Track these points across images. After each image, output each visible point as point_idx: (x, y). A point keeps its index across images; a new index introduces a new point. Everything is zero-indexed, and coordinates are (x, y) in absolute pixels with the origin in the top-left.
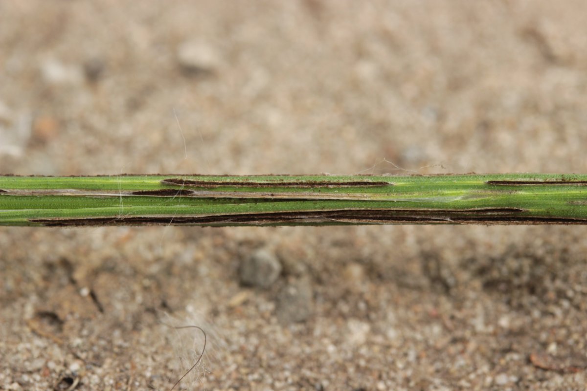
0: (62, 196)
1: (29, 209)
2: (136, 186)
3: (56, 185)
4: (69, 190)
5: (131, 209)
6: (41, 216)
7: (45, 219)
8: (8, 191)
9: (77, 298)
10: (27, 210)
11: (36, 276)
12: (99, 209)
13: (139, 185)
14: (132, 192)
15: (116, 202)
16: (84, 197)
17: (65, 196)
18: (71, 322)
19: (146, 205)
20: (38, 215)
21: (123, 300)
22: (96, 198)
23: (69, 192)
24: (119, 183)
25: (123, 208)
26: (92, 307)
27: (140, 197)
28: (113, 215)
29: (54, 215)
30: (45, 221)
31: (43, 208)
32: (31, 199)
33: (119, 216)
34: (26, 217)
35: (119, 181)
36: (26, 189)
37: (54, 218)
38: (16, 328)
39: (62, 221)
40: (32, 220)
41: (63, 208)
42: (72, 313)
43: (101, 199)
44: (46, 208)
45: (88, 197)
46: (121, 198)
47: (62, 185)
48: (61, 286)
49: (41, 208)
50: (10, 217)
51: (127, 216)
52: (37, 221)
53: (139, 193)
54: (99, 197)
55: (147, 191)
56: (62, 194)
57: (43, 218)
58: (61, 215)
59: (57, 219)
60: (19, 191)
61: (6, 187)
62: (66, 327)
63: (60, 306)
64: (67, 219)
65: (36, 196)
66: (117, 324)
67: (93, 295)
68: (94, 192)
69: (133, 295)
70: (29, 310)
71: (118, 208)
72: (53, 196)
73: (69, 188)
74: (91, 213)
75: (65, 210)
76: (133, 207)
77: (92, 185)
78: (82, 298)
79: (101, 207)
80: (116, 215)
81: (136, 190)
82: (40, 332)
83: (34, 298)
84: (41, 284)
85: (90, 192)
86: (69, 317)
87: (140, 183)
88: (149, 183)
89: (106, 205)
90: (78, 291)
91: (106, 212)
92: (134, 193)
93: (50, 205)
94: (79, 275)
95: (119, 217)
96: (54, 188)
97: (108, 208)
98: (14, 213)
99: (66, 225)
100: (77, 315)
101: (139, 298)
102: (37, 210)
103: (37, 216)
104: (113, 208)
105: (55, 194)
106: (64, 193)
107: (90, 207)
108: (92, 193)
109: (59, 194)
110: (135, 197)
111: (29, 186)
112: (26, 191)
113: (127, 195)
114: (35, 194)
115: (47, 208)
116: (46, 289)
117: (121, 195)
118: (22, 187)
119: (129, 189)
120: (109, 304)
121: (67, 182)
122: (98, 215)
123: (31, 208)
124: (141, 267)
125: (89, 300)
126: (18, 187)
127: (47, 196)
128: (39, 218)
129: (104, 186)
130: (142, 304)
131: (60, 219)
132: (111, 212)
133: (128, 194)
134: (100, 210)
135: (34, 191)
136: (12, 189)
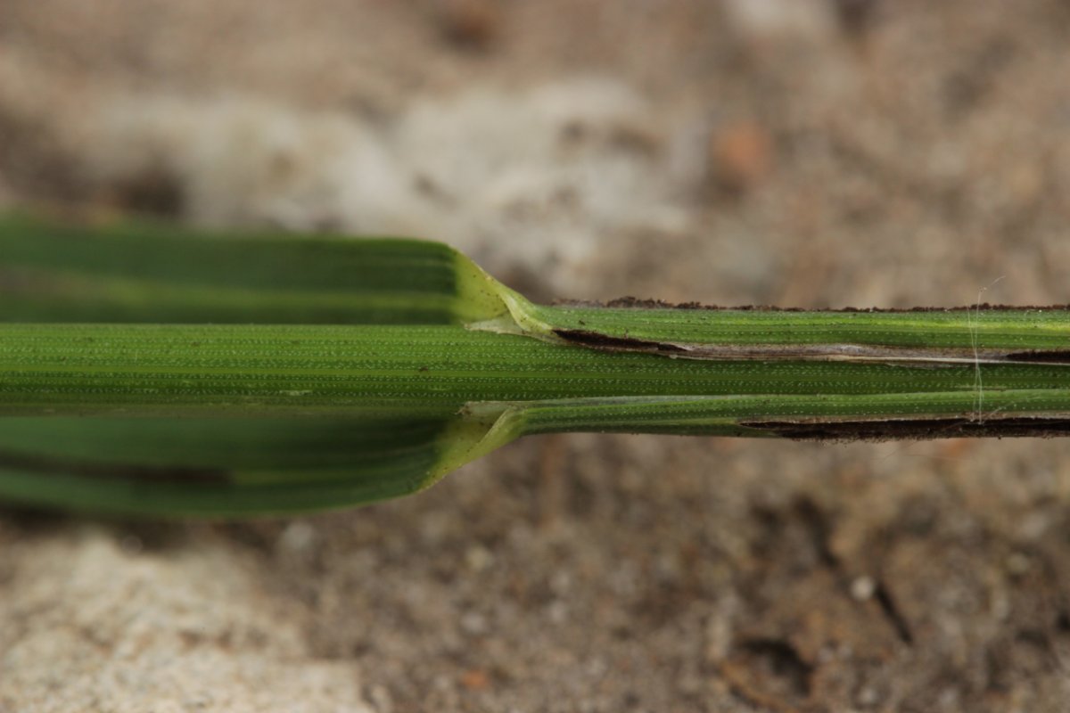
0: (825, 363)
1: (741, 393)
2: (1015, 337)
3: (811, 334)
4: (844, 347)
5: (1002, 397)
6: (772, 412)
7: (784, 420)
8: (688, 348)
9: (842, 605)
10: (738, 397)
11: (735, 543)
12: (920, 396)
13: (1025, 337)
14: (1004, 352)
15: (963, 380)
16: (883, 364)
17: (834, 363)
18: (832, 666)
19: (1041, 387)
20: (763, 409)
21: (959, 610)
22: (912, 369)
23: (846, 352)
24: (973, 330)
25: (982, 394)
26: (885, 629)
27: (1027, 366)
28: (956, 411)
29: (807, 410)
30: (782, 425)
31: (778, 393)
32: (749, 369)
33: (973, 414)
34: (733, 414)
35: (974, 324)
36: (734, 343)
37: (807, 418)
38: (690, 683)
39: (826, 425)
40: (749, 422)
41: (830, 393)
42: (832, 644)
43: (926, 371)
44: (784, 393)
45: (893, 365)
46: (977, 368)
47: (827, 333)
48: (798, 572)
49: (771, 393)
50: (693, 414)
51: (992, 415)
52: (762, 425)
53: (1024, 356)
54: (921, 366)
55: (1044, 350)
56: (825, 357)
57: (777, 419)
58: (822, 410)
59: (814, 421)
60: (715, 348)
61: (683, 338)
62: (819, 681)
63: (799, 624)
64: (840, 421)
65: (760, 363)
66: (948, 675)
67: (883, 596)
68: (910, 352)
69: (984, 597)
70: (720, 636)
71: (970, 393)
72: (803, 362)
73: (844, 342)
74: (900, 407)
75: (833, 396)
76: (1008, 393)
77: (905, 335)
78: (856, 604)
79: (925, 390)
80: (964, 413)
81: (1015, 348)
82: (751, 692)
83: (730, 602)
84: (748, 565)
85: (898, 351)
86: (826, 656)
87: (1026, 329)
88: (1049, 331)
89: (938, 385)
90: (844, 586)
91: (939, 404)
92: (1011, 357)
93: (796, 384)
94: (845, 543)
95: (972, 417)
96: (805, 342)
97: (943, 394)
98: (702, 404)
99: (836, 436)
100: (845, 650)
101: (1001, 605)
102: (763, 397)
103: (763, 413)
104: (959, 394)
105: (809, 358)
106: (831, 354)
107: (899, 391)
108: (903, 354)
109: (819, 358)
110: (1014, 365)
111: (743, 335)
112: (735, 348)
113: (992, 361)
114: (757, 358)
115: (788, 393)
116: (760, 577)
117: (977, 361)
118: (724, 339)
119: (997, 347)
120: (926, 621)
121: (840, 325)
122: (919, 412)
123: (747, 393)
124: (1001, 522)
125: (875, 609)
126: (713, 339)
127: (787, 362)
128: (766, 419)
129: (933, 336)
130: (1008, 621)
131: (822, 421)
132: (953, 404)
133: (995, 358)
134: (924, 398)
135: (756, 348)
136: (699, 342)
